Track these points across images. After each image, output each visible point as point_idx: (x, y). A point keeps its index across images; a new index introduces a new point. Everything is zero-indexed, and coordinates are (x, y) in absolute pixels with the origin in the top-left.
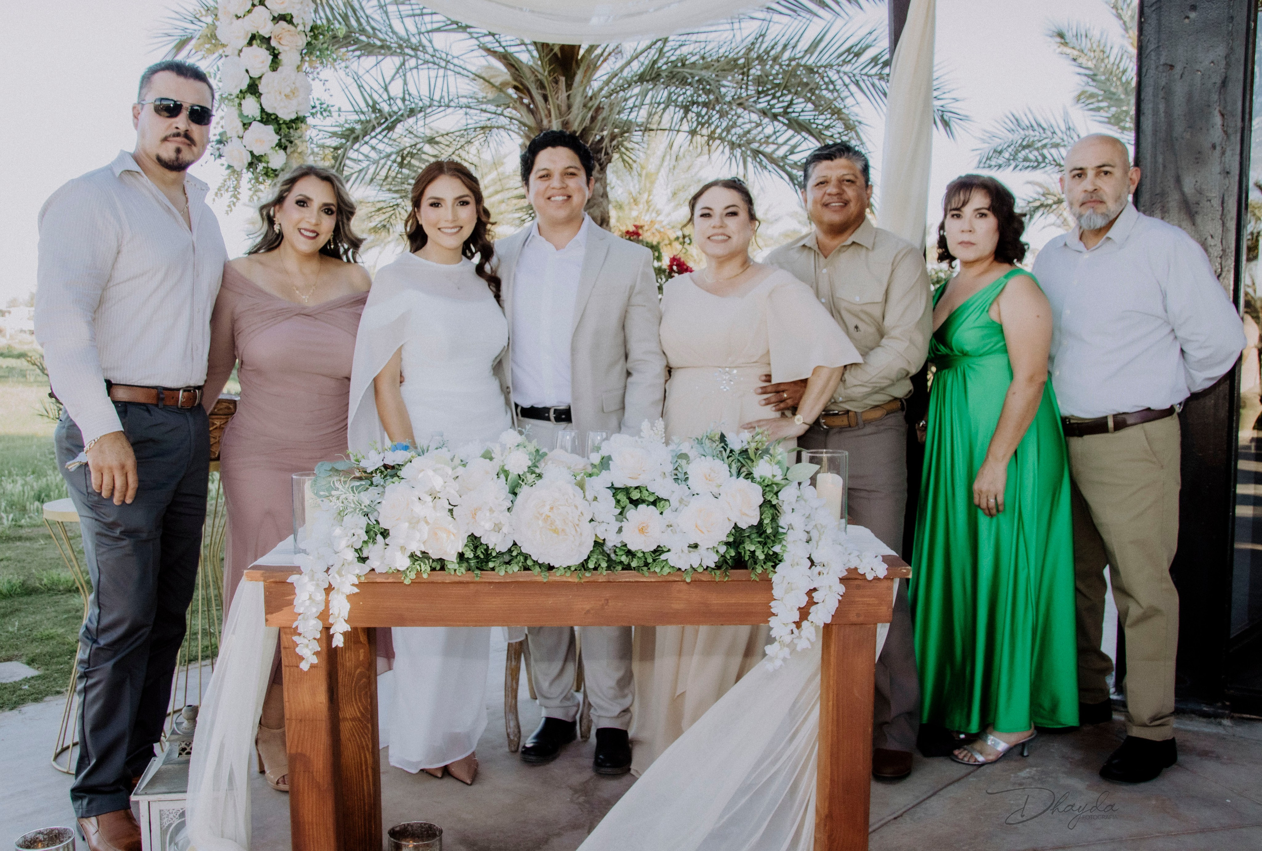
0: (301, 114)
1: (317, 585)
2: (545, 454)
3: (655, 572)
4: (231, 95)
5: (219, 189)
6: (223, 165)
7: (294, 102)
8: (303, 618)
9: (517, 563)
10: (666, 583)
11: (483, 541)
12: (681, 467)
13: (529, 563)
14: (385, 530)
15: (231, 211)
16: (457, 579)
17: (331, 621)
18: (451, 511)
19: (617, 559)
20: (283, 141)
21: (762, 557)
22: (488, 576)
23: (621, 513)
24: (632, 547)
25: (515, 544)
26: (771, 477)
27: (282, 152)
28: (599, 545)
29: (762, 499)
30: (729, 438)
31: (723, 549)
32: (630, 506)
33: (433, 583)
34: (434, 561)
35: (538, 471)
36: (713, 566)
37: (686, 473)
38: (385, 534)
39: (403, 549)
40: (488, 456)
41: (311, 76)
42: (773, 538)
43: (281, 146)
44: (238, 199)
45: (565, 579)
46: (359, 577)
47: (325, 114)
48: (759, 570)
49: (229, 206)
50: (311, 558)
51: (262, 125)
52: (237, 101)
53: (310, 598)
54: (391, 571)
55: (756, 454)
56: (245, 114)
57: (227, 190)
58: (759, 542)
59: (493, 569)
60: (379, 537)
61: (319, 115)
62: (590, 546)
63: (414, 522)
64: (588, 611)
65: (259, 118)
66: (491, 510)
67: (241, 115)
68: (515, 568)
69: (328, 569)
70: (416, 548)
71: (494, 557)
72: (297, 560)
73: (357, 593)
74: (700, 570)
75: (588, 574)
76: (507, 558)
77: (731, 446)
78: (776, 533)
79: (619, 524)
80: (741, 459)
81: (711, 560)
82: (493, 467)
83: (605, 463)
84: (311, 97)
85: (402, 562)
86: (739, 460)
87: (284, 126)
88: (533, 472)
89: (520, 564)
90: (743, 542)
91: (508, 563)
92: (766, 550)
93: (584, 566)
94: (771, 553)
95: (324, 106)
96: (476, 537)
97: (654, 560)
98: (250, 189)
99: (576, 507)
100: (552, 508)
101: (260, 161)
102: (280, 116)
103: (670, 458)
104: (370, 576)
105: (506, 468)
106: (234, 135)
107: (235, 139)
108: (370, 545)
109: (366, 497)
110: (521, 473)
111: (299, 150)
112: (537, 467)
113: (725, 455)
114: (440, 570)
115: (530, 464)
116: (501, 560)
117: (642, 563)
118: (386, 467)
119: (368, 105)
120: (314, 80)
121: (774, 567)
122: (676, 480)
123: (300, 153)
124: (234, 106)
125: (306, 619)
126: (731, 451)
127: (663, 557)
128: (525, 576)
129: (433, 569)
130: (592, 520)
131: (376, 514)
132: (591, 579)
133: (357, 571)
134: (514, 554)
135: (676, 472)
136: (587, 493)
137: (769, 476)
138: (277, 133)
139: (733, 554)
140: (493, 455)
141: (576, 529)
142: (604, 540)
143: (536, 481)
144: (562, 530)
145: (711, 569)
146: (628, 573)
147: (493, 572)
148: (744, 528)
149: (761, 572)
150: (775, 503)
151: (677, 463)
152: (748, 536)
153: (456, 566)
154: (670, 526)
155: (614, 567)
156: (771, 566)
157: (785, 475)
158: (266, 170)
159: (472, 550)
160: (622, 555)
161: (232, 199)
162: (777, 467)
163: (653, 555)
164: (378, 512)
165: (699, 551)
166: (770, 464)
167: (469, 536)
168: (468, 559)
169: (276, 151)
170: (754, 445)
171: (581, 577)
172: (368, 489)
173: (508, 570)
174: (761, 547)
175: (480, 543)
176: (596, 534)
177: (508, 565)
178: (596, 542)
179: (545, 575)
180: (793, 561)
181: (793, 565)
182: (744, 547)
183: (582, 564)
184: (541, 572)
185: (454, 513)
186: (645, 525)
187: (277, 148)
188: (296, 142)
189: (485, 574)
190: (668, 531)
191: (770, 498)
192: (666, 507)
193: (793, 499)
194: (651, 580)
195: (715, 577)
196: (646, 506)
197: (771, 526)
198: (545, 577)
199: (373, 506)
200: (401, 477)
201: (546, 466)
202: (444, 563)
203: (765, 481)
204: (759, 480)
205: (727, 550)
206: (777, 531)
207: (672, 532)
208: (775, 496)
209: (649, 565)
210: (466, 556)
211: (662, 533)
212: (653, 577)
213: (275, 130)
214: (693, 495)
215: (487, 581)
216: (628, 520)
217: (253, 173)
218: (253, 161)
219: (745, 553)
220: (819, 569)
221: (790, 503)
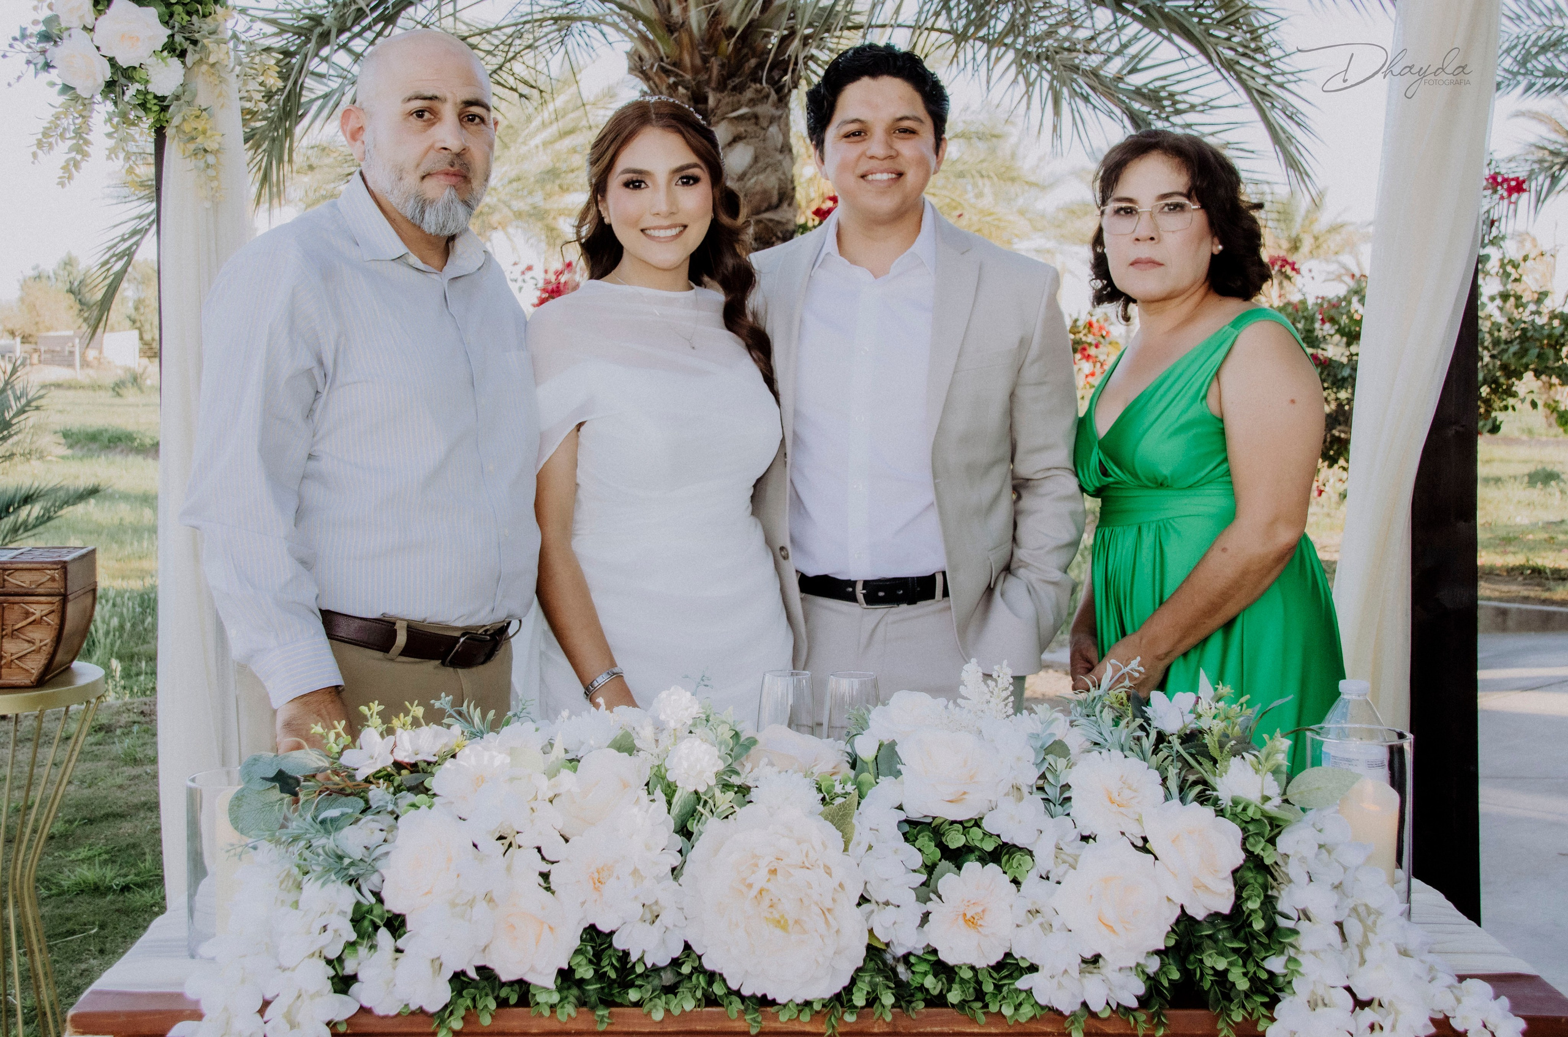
2: (753, 742)
3: (1000, 1012)
5: (46, 134)
6: (52, 84)
9: (692, 991)
11: (619, 943)
12: (1054, 771)
13: (718, 989)
14: (397, 916)
15: (70, 178)
16: (555, 1026)
18: (545, 876)
19: (916, 981)
20: (178, 38)
21: (1243, 985)
22: (628, 1022)
23: (923, 884)
24: (948, 957)
25: (687, 947)
26: (1259, 802)
27: (175, 62)
28: (874, 952)
29: (1243, 853)
30: (1157, 704)
31: (1154, 966)
32: (945, 864)
33: (501, 1033)
34: (503, 985)
35: (735, 780)
36: (1133, 1003)
37: (1066, 787)
38: (396, 925)
39: (436, 962)
40: (625, 746)
42: (1265, 940)
43: (170, 47)
44: (85, 155)
45: (797, 1027)
46: (331, 1025)
48: (1238, 1016)
49: (65, 168)
50: (226, 979)
51: (133, 6)
54: (406, 1012)
55: (1221, 746)
57: (62, 136)
58: (1235, 951)
59: (638, 1004)
60: (383, 935)
62: (858, 954)
63: (464, 904)
66: (636, 875)
68: (687, 1002)
69: (265, 1006)
70: (466, 962)
71: (638, 978)
74: (1105, 1013)
75: (850, 1018)
76: (668, 978)
77: (1157, 725)
78: (1272, 929)
79: (920, 909)
80: (1186, 756)
81: (1130, 992)
82: (637, 768)
83: (888, 761)
85: (434, 996)
86: (1180, 757)
87: (178, 7)
88: (726, 786)
89: (699, 994)
90: (1198, 948)
91: (671, 990)
92: (1252, 969)
93: (842, 999)
94: (1264, 976)
96: (599, 933)
97: (998, 988)
98: (109, 135)
99: (828, 871)
100: (774, 872)
101: (131, 79)
103: (1031, 756)
104: (359, 1024)
105: (670, 777)
107: (78, 33)
108: (361, 952)
109: (354, 841)
110: (701, 789)
111: (212, 59)
112: (736, 772)
113: (1148, 744)
114: (516, 1005)
115: (721, 766)
116: (656, 982)
117: (971, 994)
118: (398, 766)
121: (1271, 1005)
122: (1046, 802)
123: (213, 65)
126: (1161, 738)
127: (1023, 983)
128: (710, 1019)
129: (503, 1003)
130: (863, 900)
131: (375, 879)
132: (855, 1028)
133: (329, 1013)
135: (1041, 782)
136: (853, 840)
137: (1255, 797)
138: (166, 23)
139: (1175, 975)
140: (638, 743)
141: (827, 921)
142: (887, 945)
143: (736, 808)
144: (796, 922)
145: (1128, 1010)
146: (942, 1014)
147: (636, 1010)
148: (1199, 918)
149: (1239, 1019)
150: (1268, 861)
151: (1046, 765)
152: (1209, 937)
153: (555, 998)
154: (1038, 912)
155: (910, 1002)
156: (1263, 1004)
157: (1284, 793)
158: (142, 97)
159: (590, 962)
160: (925, 974)
161: (73, 154)
162: (1270, 777)
163: (995, 975)
164: (382, 876)
165: (1103, 971)
166: (1257, 771)
167: (585, 929)
168: (582, 981)
169: (163, 59)
170: (1218, 726)
171: (833, 1027)
172: (357, 820)
173: (672, 1008)
174: (1240, 962)
175: (611, 945)
176: (871, 931)
177: (671, 996)
178: (870, 948)
179: (754, 1019)
180: (1313, 993)
181: (1313, 1005)
182: (1201, 961)
183: (838, 997)
184: (745, 1012)
185: (552, 878)
186: (979, 909)
187: (165, 53)
188: (205, 41)
189: (619, 1014)
190: (1030, 922)
191: (1257, 850)
192: (1024, 868)
193: (1309, 850)
194: (993, 1030)
195: (1135, 1028)
196: (978, 864)
197: (1261, 913)
198: (752, 1022)
199: (370, 861)
200: (435, 795)
201: (756, 770)
202: (528, 991)
203: (1244, 809)
204: (1229, 809)
205: (1163, 965)
206: (1275, 925)
207: (1041, 925)
208: (1270, 846)
209: (987, 998)
210: (577, 976)
211: (1018, 926)
212: (995, 1025)
213: (160, 17)
214: (1085, 838)
215: (625, 1029)
216: (940, 897)
217: (115, 103)
218: (116, 78)
219: (1202, 974)
220: (1368, 1015)
221: (1303, 860)
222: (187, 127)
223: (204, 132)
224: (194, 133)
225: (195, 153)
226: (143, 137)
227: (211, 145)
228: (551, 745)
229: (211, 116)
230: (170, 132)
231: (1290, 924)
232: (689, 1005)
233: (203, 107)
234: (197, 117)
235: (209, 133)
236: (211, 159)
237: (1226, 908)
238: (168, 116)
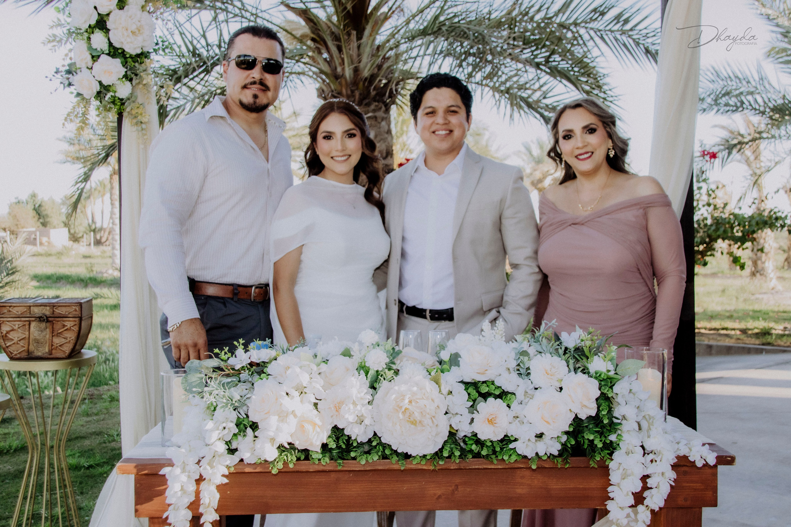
0: (145, 50)
1: (189, 477)
2: (400, 352)
3: (503, 460)
4: (80, 29)
5: (69, 115)
6: (72, 93)
7: (140, 38)
8: (174, 509)
9: (377, 453)
10: (512, 469)
11: (346, 432)
12: (522, 362)
13: (388, 452)
14: (254, 423)
16: (321, 468)
17: (201, 510)
18: (316, 404)
19: (468, 448)
20: (129, 73)
21: (600, 445)
22: (351, 465)
23: (472, 406)
24: (482, 437)
25: (375, 434)
26: (606, 372)
27: (128, 83)
28: (452, 434)
29: (599, 392)
30: (564, 336)
31: (564, 438)
32: (480, 398)
33: (298, 472)
34: (299, 451)
35: (394, 367)
36: (556, 453)
37: (528, 369)
38: (254, 426)
39: (273, 440)
40: (347, 353)
41: (154, 15)
42: (609, 428)
43: (126, 77)
44: (86, 124)
45: (420, 467)
46: (228, 467)
47: (167, 51)
49: (78, 130)
50: (183, 450)
51: (109, 58)
52: (86, 35)
53: (182, 489)
54: (259, 461)
55: (590, 352)
56: (94, 48)
57: (76, 116)
58: (597, 432)
59: (354, 459)
60: (249, 430)
61: (161, 52)
62: (445, 436)
63: (283, 416)
64: (440, 497)
65: (107, 52)
66: (354, 404)
67: (90, 48)
68: (375, 457)
69: (199, 461)
70: (284, 440)
71: (355, 447)
72: (169, 453)
73: (226, 484)
74: (545, 458)
75: (441, 463)
76: (367, 448)
77: (565, 344)
78: (611, 424)
79: (469, 416)
80: (576, 356)
81: (555, 449)
82: (353, 363)
83: (455, 360)
84: (154, 34)
85: (271, 454)
86: (574, 357)
87: (130, 60)
88: (390, 369)
89: (380, 454)
90: (582, 431)
91: (368, 452)
92: (603, 439)
93: (438, 454)
94: (608, 442)
95: (166, 44)
96: (339, 429)
97: (502, 449)
98: (98, 116)
99: (433, 400)
100: (410, 402)
101: (108, 91)
102: (126, 50)
103: (513, 355)
104: (240, 467)
105: (367, 365)
106: (84, 66)
107: (84, 70)
108: (240, 438)
109: (236, 393)
110: (380, 369)
111: (144, 82)
112: (394, 363)
113: (561, 351)
114: (304, 460)
115: (388, 360)
116: (362, 449)
117: (491, 452)
118: (251, 364)
119: (189, 51)
120: (157, 19)
121: (611, 454)
122: (520, 374)
123: (145, 85)
124: (83, 39)
125: (177, 509)
126: (566, 349)
127: (511, 446)
128: (384, 465)
129: (298, 459)
130: (446, 413)
131: (245, 408)
132: (444, 467)
133: (228, 463)
134: (374, 444)
135: (518, 367)
136: (443, 388)
137: (604, 370)
138: (124, 66)
139: (573, 442)
140: (352, 353)
141: (432, 420)
142: (457, 431)
143: (394, 377)
144: (420, 422)
145: (554, 456)
146: (478, 461)
147: (354, 461)
148: (583, 418)
149: (599, 459)
150: (610, 396)
151: (520, 360)
152: (587, 427)
153: (320, 456)
154: (517, 417)
155: (466, 456)
156: (608, 454)
157: (616, 370)
158: (113, 98)
159: (334, 441)
160: (472, 444)
161: (81, 124)
162: (610, 363)
163: (501, 444)
164: (248, 407)
165: (544, 440)
166: (604, 361)
167: (333, 428)
168: (331, 449)
169: (123, 82)
170: (588, 343)
171: (435, 465)
172: (237, 385)
173: (369, 459)
174: (599, 436)
175: (343, 435)
176: (451, 425)
177: (368, 455)
178: (450, 432)
179: (402, 464)
180: (627, 448)
181: (627, 453)
182: (583, 437)
183: (436, 453)
184: (399, 460)
185: (318, 407)
186: (494, 416)
187: (124, 79)
188: (142, 74)
189: (346, 463)
190: (515, 421)
191: (605, 391)
192: (512, 400)
193: (626, 392)
194: (500, 467)
195: (557, 465)
196: (494, 399)
197: (607, 417)
198: (402, 465)
199: (243, 402)
200: (269, 375)
201: (402, 363)
202: (309, 454)
203: (600, 375)
204: (594, 374)
205: (568, 439)
206: (613, 422)
207: (519, 421)
208: (610, 389)
209: (497, 454)
210: (329, 447)
211: (510, 423)
212: (500, 465)
213: (122, 63)
214: (536, 389)
215: (349, 469)
216: (478, 412)
217: (101, 102)
218: (102, 90)
219: (584, 442)
220: (651, 456)
221: (623, 396)
222: (134, 112)
223: (141, 114)
224: (137, 115)
225: (136, 124)
226: (112, 116)
227: (144, 120)
228: (316, 356)
229: (144, 107)
230: (125, 114)
231: (619, 421)
232: (376, 458)
233: (140, 103)
234: (138, 108)
235: (143, 114)
236: (144, 126)
237: (594, 415)
238: (125, 107)
